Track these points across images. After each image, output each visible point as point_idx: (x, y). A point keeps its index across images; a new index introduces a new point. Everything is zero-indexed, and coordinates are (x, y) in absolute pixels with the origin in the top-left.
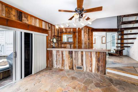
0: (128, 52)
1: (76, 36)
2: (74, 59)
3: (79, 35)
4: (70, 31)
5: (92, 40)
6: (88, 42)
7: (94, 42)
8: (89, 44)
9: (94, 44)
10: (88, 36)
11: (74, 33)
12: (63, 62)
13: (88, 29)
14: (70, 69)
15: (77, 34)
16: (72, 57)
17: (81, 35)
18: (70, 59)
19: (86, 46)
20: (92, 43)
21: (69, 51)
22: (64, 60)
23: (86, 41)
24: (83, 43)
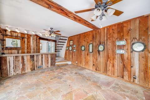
0: (59, 54)
1: (25, 42)
2: (35, 62)
3: (28, 41)
4: (18, 35)
5: (39, 47)
6: (36, 48)
7: (41, 48)
8: (37, 49)
9: (41, 50)
10: (37, 43)
11: (23, 38)
12: (24, 67)
13: (37, 37)
14: (32, 70)
15: (26, 40)
16: (33, 60)
17: (30, 41)
18: (32, 62)
19: (35, 51)
20: (39, 49)
21: (31, 55)
22: (25, 65)
23: (34, 47)
24: (32, 48)
